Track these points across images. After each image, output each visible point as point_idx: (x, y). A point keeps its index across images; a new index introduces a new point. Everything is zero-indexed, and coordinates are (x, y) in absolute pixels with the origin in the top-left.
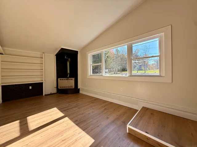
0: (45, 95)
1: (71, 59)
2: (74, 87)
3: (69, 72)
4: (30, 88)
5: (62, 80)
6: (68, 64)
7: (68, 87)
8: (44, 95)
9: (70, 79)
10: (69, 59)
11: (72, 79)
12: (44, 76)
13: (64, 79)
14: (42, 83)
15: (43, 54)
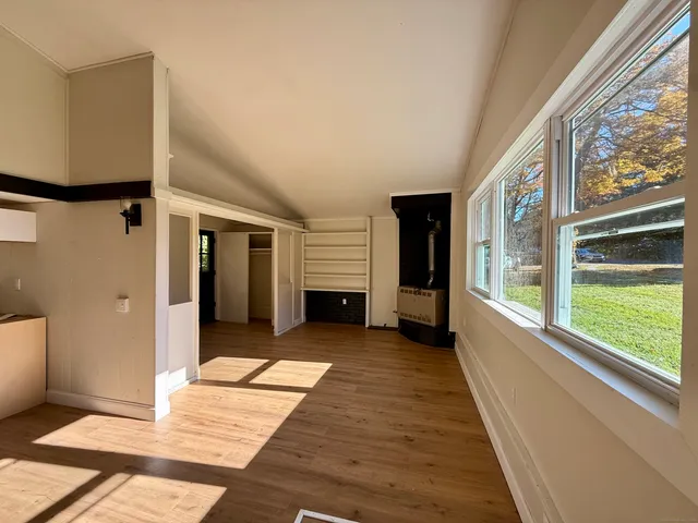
0: (371, 327)
1: (441, 224)
2: (433, 324)
3: (432, 268)
4: (345, 302)
5: (406, 292)
6: (431, 241)
7: (419, 318)
8: (367, 326)
9: (424, 294)
11: (430, 295)
12: (368, 277)
13: (411, 292)
14: (365, 294)
15: (369, 219)
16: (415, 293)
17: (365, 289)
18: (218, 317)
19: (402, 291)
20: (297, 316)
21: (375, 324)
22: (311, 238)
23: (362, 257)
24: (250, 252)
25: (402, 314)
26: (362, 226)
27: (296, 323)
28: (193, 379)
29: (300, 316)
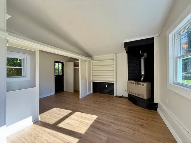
0: (117, 96)
1: (148, 54)
2: (145, 98)
3: (143, 73)
4: (106, 86)
5: (131, 83)
7: (138, 95)
8: (115, 95)
9: (140, 84)
10: (145, 54)
11: (143, 85)
12: (115, 77)
13: (133, 83)
14: (114, 83)
15: (115, 55)
16: (136, 84)
17: (114, 81)
18: (65, 90)
19: (129, 83)
20: (90, 90)
21: (118, 95)
22: (94, 63)
23: (113, 69)
24: (74, 68)
25: (130, 92)
26: (112, 58)
27: (88, 93)
28: (36, 121)
29: (90, 91)
